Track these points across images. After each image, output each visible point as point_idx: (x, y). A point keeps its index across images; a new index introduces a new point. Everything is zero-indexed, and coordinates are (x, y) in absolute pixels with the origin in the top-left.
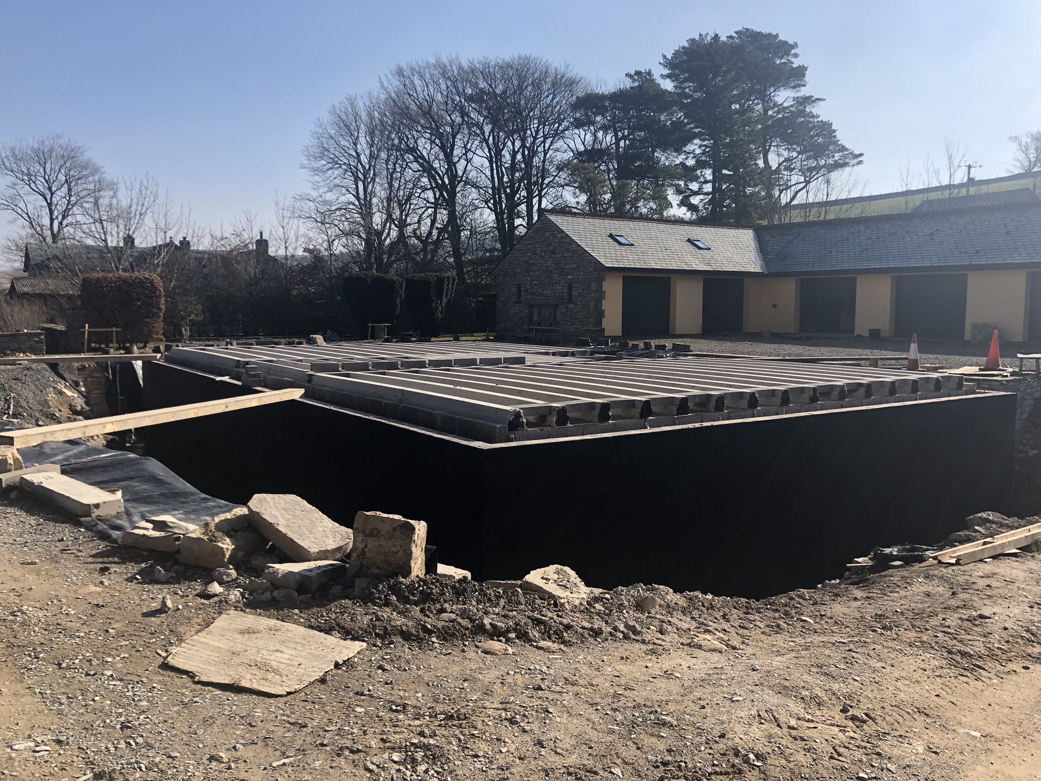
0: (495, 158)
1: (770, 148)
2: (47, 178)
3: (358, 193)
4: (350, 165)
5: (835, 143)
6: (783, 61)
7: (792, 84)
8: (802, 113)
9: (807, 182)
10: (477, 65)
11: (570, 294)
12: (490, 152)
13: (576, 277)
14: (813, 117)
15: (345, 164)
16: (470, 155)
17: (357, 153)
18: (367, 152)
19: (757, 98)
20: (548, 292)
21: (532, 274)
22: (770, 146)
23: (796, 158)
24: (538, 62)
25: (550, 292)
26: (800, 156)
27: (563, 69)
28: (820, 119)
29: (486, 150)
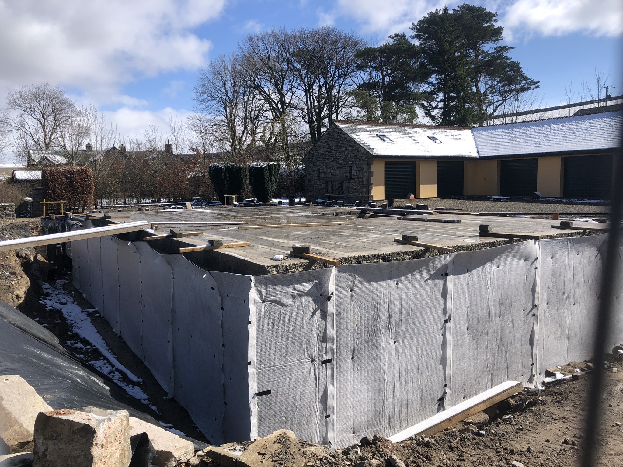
0: (309, 91)
1: (479, 79)
2: (41, 110)
3: (226, 114)
4: (222, 98)
5: (522, 76)
6: (488, 24)
7: (494, 39)
8: (500, 57)
9: (504, 101)
10: (297, 33)
11: (351, 174)
12: (305, 87)
13: (355, 162)
14: (508, 59)
15: (218, 97)
16: (294, 89)
17: (226, 90)
18: (232, 90)
19: (471, 49)
20: (337, 173)
21: (327, 161)
22: (480, 78)
23: (496, 85)
24: (335, 31)
25: (338, 172)
26: (499, 84)
27: (350, 34)
28: (512, 60)
29: (303, 86)
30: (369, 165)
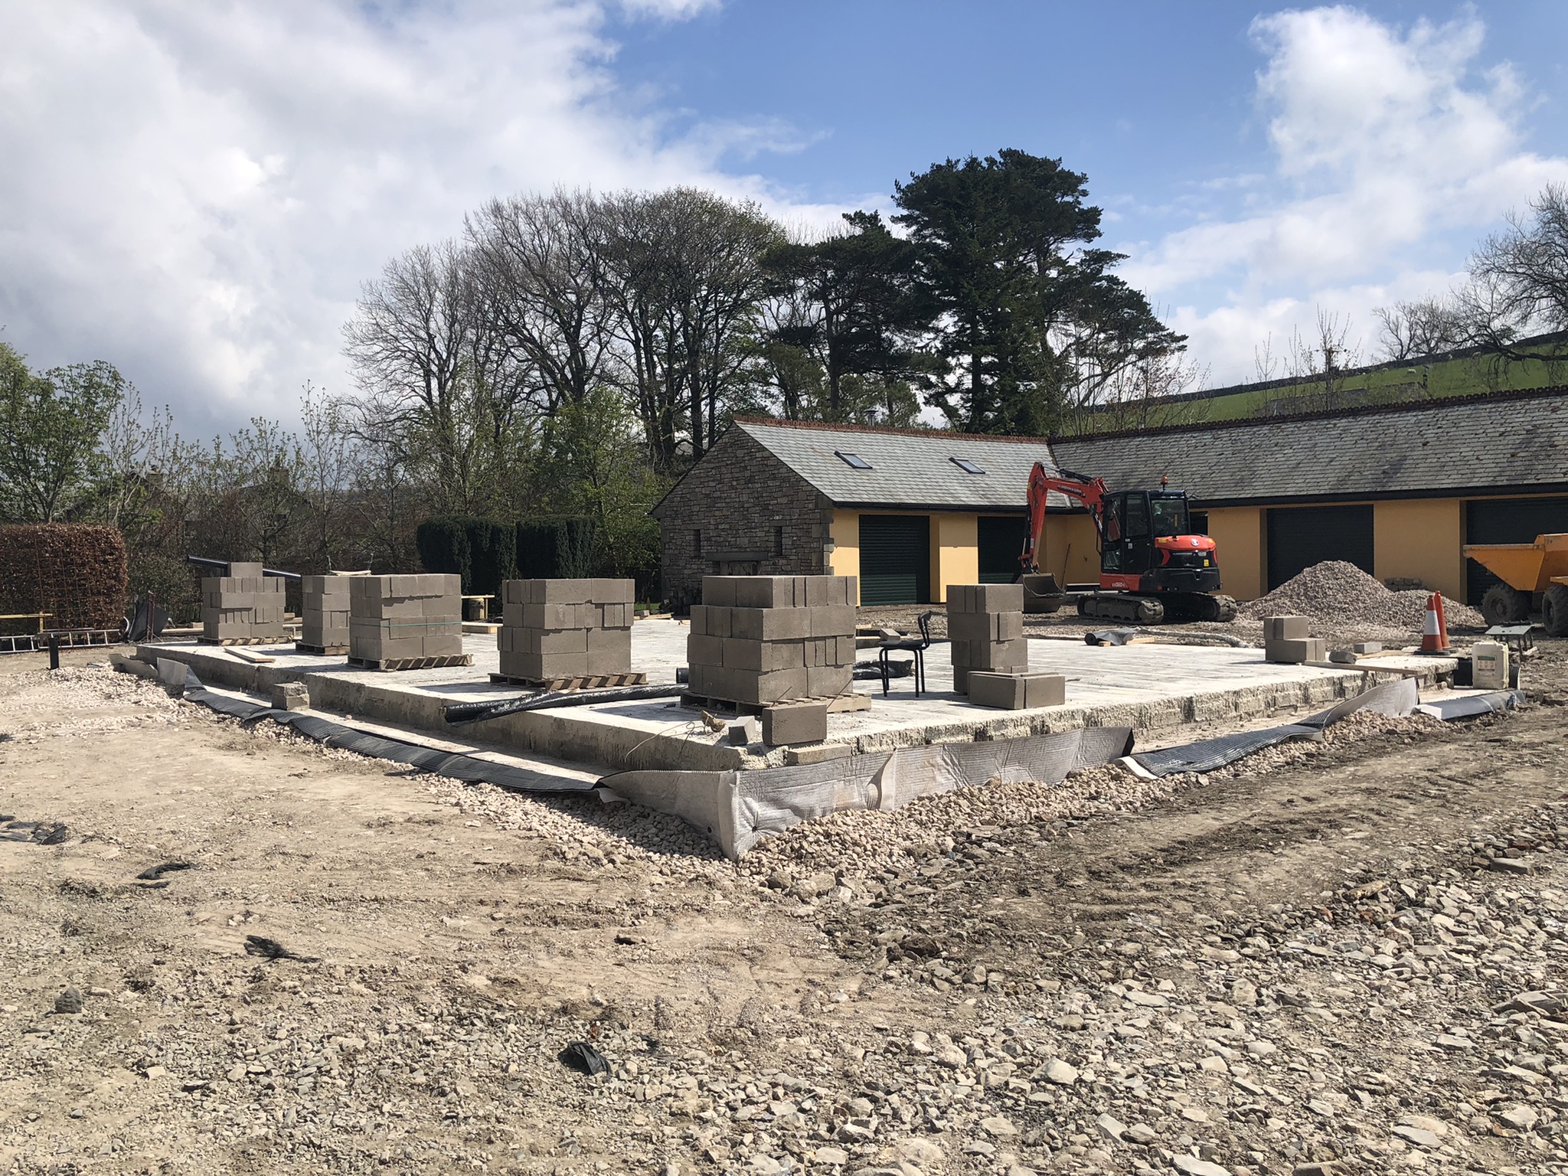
1: (1050, 324)
4: (418, 352)
5: (1148, 319)
6: (1068, 199)
7: (1082, 233)
8: (1096, 275)
9: (1107, 375)
10: (616, 203)
11: (779, 544)
12: (635, 331)
13: (788, 517)
15: (411, 351)
16: (605, 336)
17: (430, 335)
19: (1030, 253)
20: (744, 541)
21: (717, 513)
22: (1050, 321)
24: (707, 200)
27: (744, 210)
28: (1126, 287)
29: (630, 329)
30: (825, 523)
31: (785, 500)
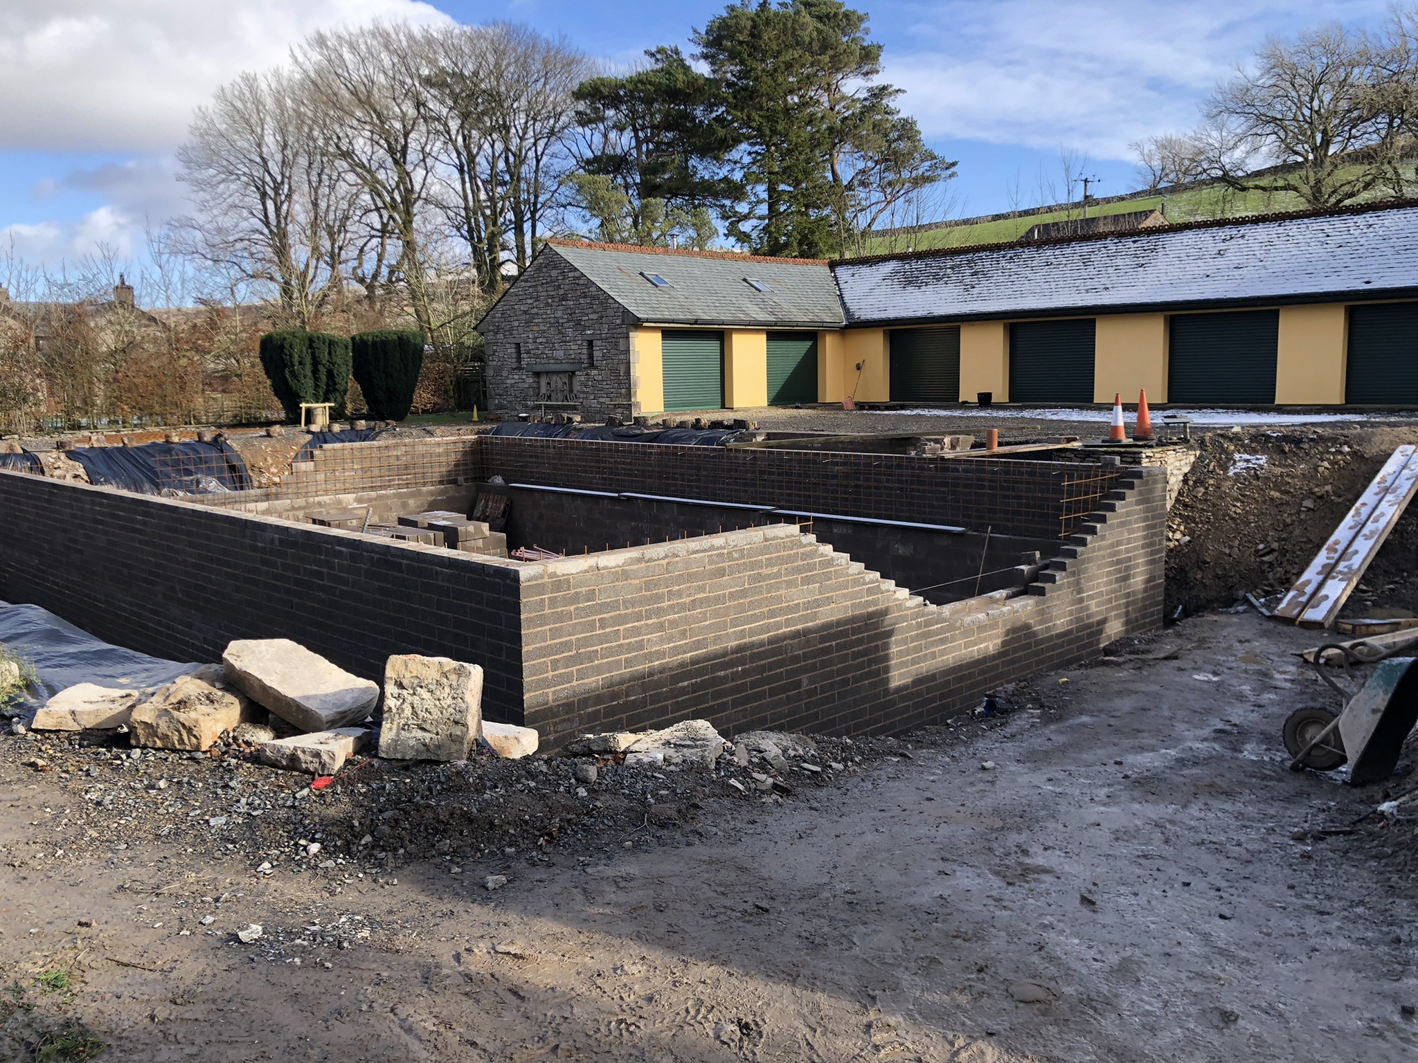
0: (467, 167)
1: (838, 156)
3: (266, 216)
5: (920, 149)
6: (852, 37)
7: (864, 70)
8: (878, 108)
9: (889, 201)
10: (435, 35)
11: (591, 356)
12: (459, 157)
13: (598, 332)
14: (892, 113)
15: (245, 174)
16: (429, 161)
17: (263, 159)
18: (279, 157)
19: (820, 88)
20: (560, 354)
21: (535, 328)
22: (839, 153)
23: (873, 169)
24: (522, 31)
25: (562, 353)
26: (878, 167)
28: (900, 116)
29: (454, 155)
30: (631, 337)
31: (595, 316)
